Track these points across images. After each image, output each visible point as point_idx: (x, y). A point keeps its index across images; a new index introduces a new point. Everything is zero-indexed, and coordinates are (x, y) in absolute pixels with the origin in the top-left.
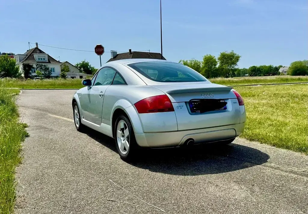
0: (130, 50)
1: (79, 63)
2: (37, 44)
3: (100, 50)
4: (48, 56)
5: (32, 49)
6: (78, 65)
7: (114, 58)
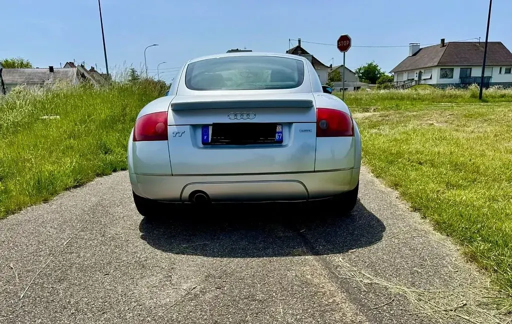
0: (443, 40)
1: (362, 67)
2: (299, 41)
3: (345, 43)
4: (313, 57)
5: (292, 49)
6: (360, 69)
7: (413, 56)
